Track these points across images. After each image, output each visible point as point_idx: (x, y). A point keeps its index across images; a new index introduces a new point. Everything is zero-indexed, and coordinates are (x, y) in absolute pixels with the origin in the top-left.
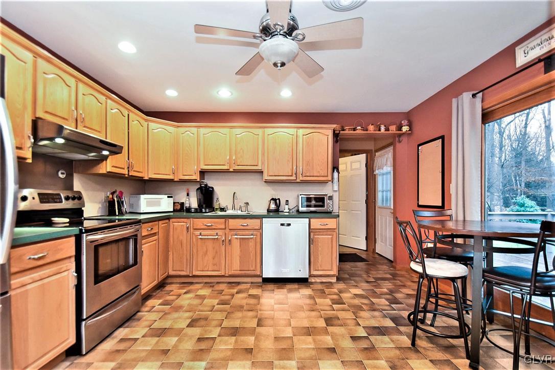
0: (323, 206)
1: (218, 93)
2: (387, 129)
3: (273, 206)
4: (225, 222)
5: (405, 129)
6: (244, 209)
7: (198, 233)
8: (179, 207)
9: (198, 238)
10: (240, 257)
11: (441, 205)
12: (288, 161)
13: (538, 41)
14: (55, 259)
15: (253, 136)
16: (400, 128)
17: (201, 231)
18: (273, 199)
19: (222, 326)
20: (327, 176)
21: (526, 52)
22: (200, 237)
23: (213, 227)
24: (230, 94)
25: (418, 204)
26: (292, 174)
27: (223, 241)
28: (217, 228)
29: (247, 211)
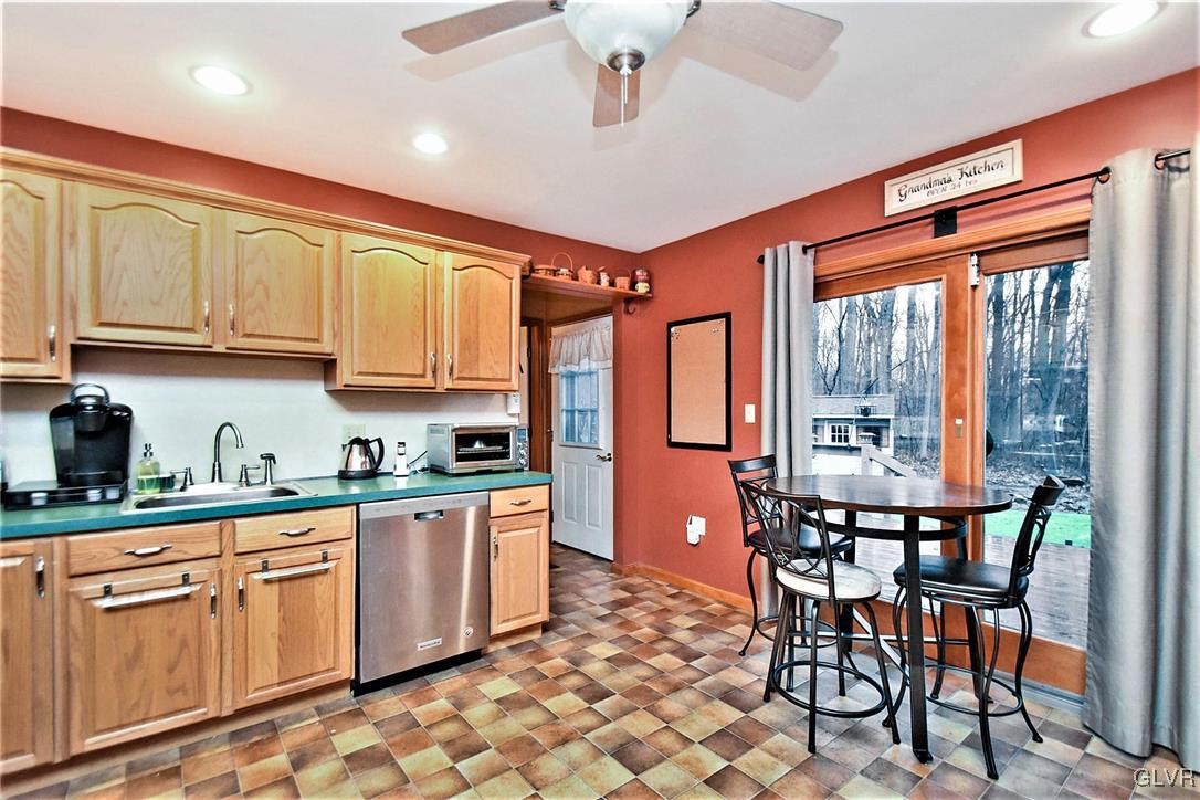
0: (505, 455)
1: (191, 71)
2: (612, 284)
3: (358, 462)
4: (221, 531)
5: (642, 288)
6: (257, 475)
7: (92, 586)
9: (95, 608)
10: (280, 638)
11: (724, 443)
12: (414, 333)
13: (925, 180)
15: (304, 249)
16: (633, 286)
17: (107, 579)
18: (357, 441)
20: (510, 380)
21: (903, 193)
22: (108, 602)
23: (167, 556)
24: (242, 88)
25: (669, 440)
26: (425, 370)
27: (214, 599)
28: (186, 557)
29: (269, 482)
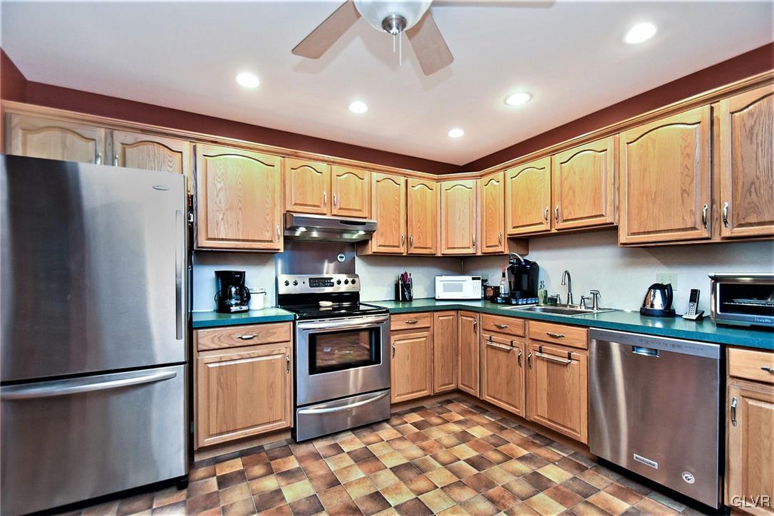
4: (525, 325)
7: (487, 336)
8: (490, 293)
10: (548, 394)
14: (266, 342)
17: (491, 334)
18: (655, 287)
19: (419, 497)
22: (489, 343)
23: (507, 331)
27: (519, 356)
28: (512, 333)
29: (595, 308)
